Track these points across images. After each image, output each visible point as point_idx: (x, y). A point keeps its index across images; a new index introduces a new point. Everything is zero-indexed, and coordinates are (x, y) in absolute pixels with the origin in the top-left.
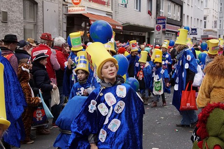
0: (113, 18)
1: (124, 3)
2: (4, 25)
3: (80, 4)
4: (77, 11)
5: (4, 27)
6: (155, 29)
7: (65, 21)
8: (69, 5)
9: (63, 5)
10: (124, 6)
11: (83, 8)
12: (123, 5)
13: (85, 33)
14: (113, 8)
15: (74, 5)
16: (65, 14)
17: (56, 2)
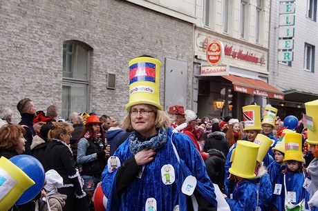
0: (269, 82)
1: (287, 60)
2: (110, 92)
3: (219, 63)
4: (217, 71)
5: (110, 95)
7: (196, 86)
8: (202, 63)
9: (194, 63)
10: (287, 64)
11: (223, 68)
12: (285, 62)
13: (226, 103)
14: (270, 67)
15: (211, 64)
16: (197, 77)
17: (185, 59)
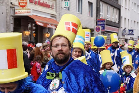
0: (57, 19)
1: (67, 6)
3: (26, 7)
4: (25, 13)
6: (95, 30)
7: (12, 22)
8: (16, 8)
9: (11, 7)
10: (67, 9)
11: (29, 11)
12: (66, 8)
13: (31, 32)
14: (57, 11)
15: (21, 8)
16: (12, 16)
17: (4, 4)
